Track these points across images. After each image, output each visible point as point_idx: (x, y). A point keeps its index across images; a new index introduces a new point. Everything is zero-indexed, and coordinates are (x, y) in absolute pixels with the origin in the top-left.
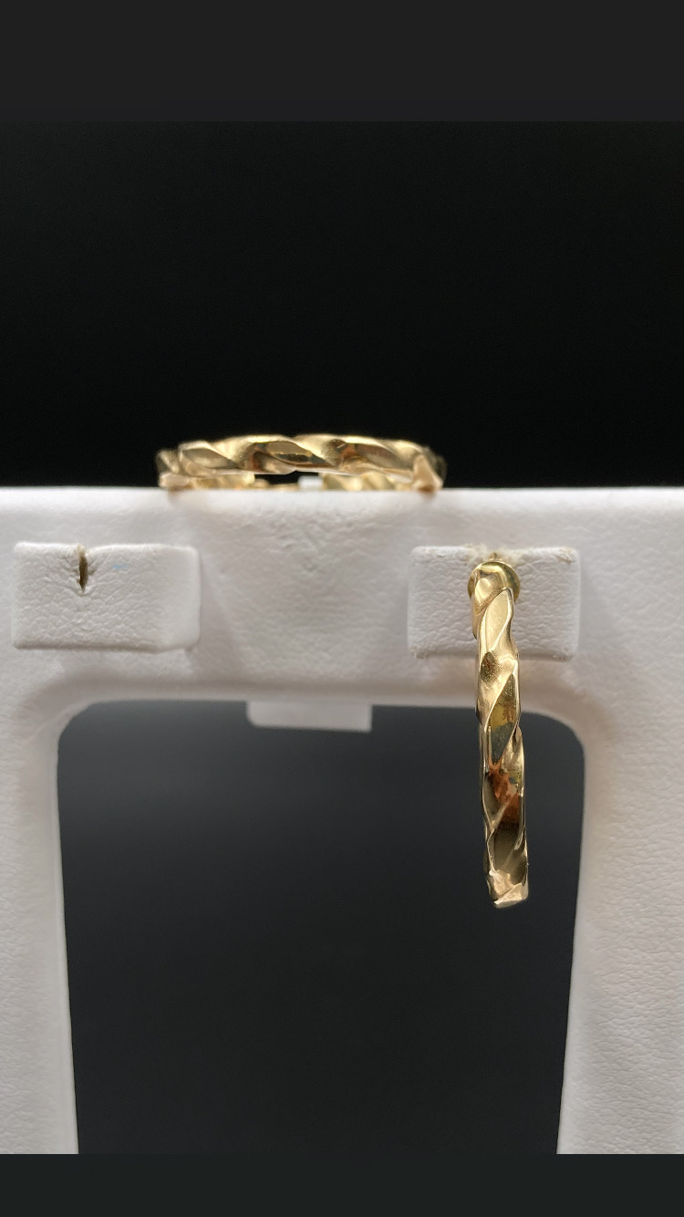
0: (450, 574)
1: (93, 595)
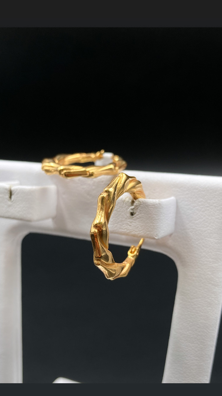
1: (13, 202)
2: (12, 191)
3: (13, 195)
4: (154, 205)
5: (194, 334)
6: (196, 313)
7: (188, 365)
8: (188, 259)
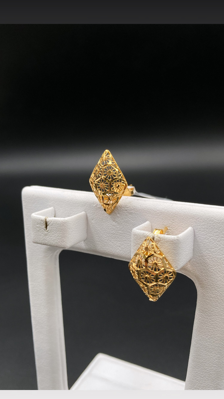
0: (141, 240)
1: (49, 231)
2: (47, 222)
4: (172, 241)
5: (212, 346)
6: (213, 328)
7: (208, 371)
8: (206, 282)
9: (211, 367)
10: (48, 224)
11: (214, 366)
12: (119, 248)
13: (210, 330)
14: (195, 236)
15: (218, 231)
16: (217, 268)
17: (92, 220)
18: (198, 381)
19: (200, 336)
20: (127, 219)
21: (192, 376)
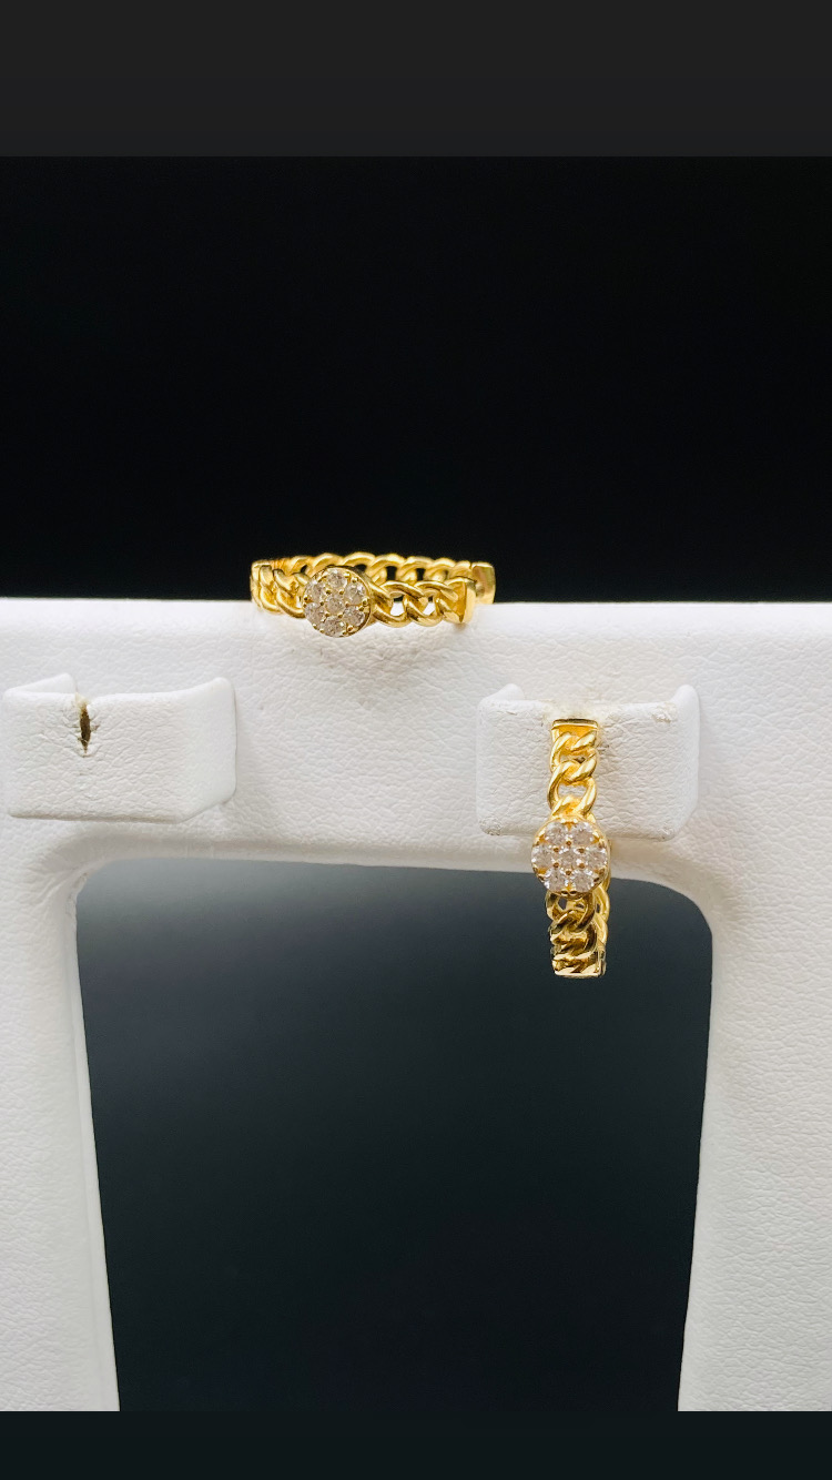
1: (96, 755)
2: (90, 715)
3: (97, 727)
5: (794, 1145)
6: (794, 1073)
7: (780, 1252)
8: (755, 894)
9: (794, 1234)
10: (91, 724)
11: (805, 1225)
12: (389, 811)
13: (782, 1081)
14: (702, 719)
15: (791, 687)
16: (793, 830)
17: (262, 708)
18: (742, 1303)
19: (740, 1115)
20: (418, 688)
21: (721, 1288)
